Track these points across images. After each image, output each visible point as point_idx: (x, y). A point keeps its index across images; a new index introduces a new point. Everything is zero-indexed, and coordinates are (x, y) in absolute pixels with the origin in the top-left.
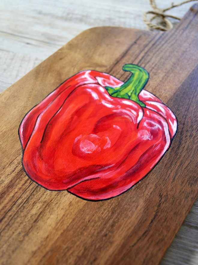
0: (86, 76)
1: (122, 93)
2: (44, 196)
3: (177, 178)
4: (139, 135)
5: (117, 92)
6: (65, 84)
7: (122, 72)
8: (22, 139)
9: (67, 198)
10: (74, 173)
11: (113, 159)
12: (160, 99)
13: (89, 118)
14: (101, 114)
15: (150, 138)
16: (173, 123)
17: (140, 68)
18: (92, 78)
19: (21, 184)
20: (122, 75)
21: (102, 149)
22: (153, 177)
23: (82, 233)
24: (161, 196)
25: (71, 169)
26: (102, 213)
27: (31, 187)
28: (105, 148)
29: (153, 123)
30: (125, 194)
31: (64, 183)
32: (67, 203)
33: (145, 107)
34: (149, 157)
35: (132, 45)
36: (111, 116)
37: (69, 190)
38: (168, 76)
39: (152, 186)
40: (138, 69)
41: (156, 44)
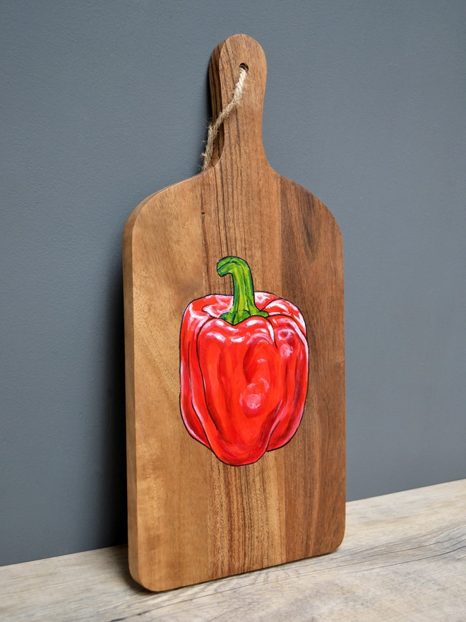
0: (193, 315)
1: (240, 313)
2: (256, 469)
3: (326, 374)
4: (282, 354)
5: (235, 315)
6: (183, 344)
7: (221, 280)
8: (200, 440)
9: (270, 456)
10: (262, 433)
11: (277, 396)
12: (275, 293)
13: (234, 370)
14: (241, 356)
15: (291, 350)
16: (299, 317)
17: (234, 260)
18: (200, 315)
19: (234, 476)
20: (224, 284)
21: (265, 394)
22: (312, 388)
23: (296, 471)
24: (324, 400)
25: (257, 432)
26: (299, 446)
27: (242, 472)
28: (266, 391)
29: (285, 330)
30: (303, 419)
31: (261, 448)
32: (273, 460)
33: (269, 316)
34: (300, 371)
35: (203, 222)
36: (249, 351)
37: (268, 451)
38: (265, 253)
39: (315, 396)
40: (233, 262)
41: (226, 199)
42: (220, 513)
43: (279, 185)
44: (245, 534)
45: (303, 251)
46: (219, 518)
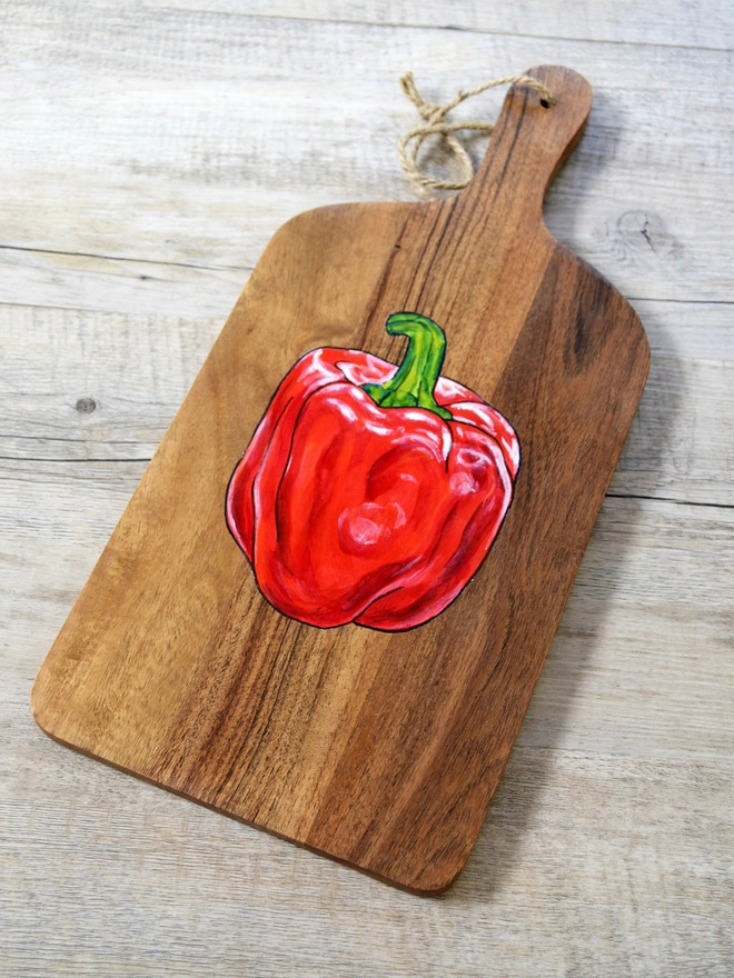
0: (317, 365)
1: (400, 395)
2: (319, 640)
3: (533, 558)
4: (452, 486)
5: (389, 394)
6: (281, 397)
7: (387, 338)
9: (358, 636)
10: (357, 588)
11: (416, 546)
12: (478, 392)
13: (350, 468)
14: (372, 454)
15: (474, 487)
16: (511, 444)
17: (423, 321)
18: (329, 369)
19: (272, 629)
20: (390, 347)
21: (392, 530)
22: (492, 565)
23: (398, 688)
24: (511, 598)
25: (349, 581)
26: (423, 649)
27: (291, 630)
28: (397, 527)
29: (474, 453)
30: (452, 608)
31: (346, 611)
32: (361, 644)
33: (452, 420)
34: (479, 527)
35: (392, 257)
36: (391, 455)
37: (356, 622)
38: (484, 331)
39: (494, 583)
40: (420, 323)
41: (445, 241)
42: (219, 675)
43: (551, 254)
44: (247, 737)
45: (560, 353)
46: (211, 681)
